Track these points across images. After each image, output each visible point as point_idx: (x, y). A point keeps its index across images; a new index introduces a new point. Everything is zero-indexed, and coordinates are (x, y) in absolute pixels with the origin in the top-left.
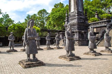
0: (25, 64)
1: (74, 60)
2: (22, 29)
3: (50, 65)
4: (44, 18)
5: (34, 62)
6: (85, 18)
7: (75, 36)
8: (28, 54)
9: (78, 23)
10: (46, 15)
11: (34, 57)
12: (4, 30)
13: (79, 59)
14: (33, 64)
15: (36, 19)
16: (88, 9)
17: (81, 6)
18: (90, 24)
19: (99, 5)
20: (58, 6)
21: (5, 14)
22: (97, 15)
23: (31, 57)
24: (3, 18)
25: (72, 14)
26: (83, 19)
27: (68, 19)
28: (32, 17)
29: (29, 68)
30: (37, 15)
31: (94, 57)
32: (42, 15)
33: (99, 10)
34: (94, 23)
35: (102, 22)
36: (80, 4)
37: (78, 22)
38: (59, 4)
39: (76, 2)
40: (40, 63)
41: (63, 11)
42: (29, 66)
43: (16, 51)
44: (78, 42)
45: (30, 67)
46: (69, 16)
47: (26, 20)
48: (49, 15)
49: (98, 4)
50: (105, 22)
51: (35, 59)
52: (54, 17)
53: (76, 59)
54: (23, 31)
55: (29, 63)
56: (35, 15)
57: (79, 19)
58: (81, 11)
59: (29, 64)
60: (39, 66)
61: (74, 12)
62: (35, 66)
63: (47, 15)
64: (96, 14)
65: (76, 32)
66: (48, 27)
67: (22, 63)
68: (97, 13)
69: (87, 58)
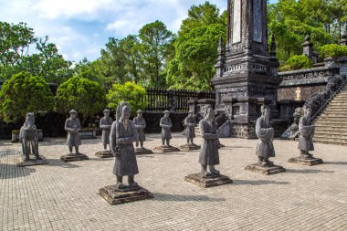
0: (113, 196)
1: (217, 185)
2: (96, 91)
3: (163, 197)
4: (158, 48)
5: (131, 192)
6: (271, 60)
7: (241, 111)
8: (119, 175)
9: (249, 76)
10: (163, 39)
11: (131, 180)
12: (48, 95)
13: (227, 183)
14: (128, 195)
15: (136, 52)
16: (285, 27)
17: (260, 26)
18: (286, 75)
19: (319, 12)
20: (199, 13)
21: (43, 41)
22: (308, 48)
23: (125, 180)
24: (41, 55)
25: (235, 48)
26: (265, 63)
27: (223, 61)
28: (122, 43)
29: (122, 205)
30: (138, 38)
31: (264, 177)
32: (152, 39)
33: (315, 32)
34: (296, 71)
35: (318, 72)
36: (257, 21)
37: (250, 72)
38: (202, 7)
39: (247, 15)
40: (143, 193)
41: (214, 34)
42: (121, 200)
43: (84, 158)
44: (246, 127)
45: (123, 202)
46: (227, 54)
47: (103, 52)
48: (174, 41)
49: (315, 9)
50: (325, 71)
51: (133, 186)
52: (187, 50)
53: (221, 182)
54: (98, 97)
55: (120, 194)
56: (131, 37)
57: (253, 63)
58: (260, 40)
59: (121, 197)
60: (141, 200)
61: (241, 42)
62: (132, 200)
63: (168, 39)
64: (307, 42)
65: (244, 102)
66: (170, 79)
67: (107, 193)
68: (308, 39)
69: (249, 178)
